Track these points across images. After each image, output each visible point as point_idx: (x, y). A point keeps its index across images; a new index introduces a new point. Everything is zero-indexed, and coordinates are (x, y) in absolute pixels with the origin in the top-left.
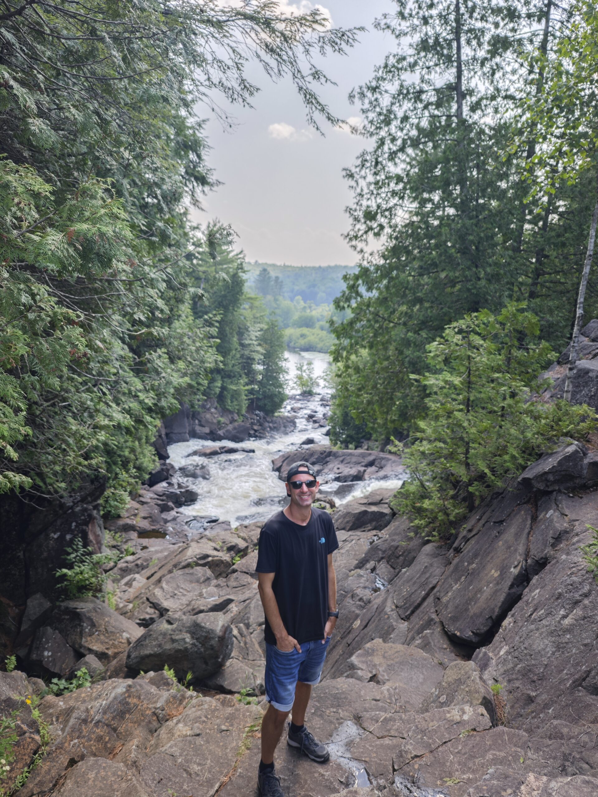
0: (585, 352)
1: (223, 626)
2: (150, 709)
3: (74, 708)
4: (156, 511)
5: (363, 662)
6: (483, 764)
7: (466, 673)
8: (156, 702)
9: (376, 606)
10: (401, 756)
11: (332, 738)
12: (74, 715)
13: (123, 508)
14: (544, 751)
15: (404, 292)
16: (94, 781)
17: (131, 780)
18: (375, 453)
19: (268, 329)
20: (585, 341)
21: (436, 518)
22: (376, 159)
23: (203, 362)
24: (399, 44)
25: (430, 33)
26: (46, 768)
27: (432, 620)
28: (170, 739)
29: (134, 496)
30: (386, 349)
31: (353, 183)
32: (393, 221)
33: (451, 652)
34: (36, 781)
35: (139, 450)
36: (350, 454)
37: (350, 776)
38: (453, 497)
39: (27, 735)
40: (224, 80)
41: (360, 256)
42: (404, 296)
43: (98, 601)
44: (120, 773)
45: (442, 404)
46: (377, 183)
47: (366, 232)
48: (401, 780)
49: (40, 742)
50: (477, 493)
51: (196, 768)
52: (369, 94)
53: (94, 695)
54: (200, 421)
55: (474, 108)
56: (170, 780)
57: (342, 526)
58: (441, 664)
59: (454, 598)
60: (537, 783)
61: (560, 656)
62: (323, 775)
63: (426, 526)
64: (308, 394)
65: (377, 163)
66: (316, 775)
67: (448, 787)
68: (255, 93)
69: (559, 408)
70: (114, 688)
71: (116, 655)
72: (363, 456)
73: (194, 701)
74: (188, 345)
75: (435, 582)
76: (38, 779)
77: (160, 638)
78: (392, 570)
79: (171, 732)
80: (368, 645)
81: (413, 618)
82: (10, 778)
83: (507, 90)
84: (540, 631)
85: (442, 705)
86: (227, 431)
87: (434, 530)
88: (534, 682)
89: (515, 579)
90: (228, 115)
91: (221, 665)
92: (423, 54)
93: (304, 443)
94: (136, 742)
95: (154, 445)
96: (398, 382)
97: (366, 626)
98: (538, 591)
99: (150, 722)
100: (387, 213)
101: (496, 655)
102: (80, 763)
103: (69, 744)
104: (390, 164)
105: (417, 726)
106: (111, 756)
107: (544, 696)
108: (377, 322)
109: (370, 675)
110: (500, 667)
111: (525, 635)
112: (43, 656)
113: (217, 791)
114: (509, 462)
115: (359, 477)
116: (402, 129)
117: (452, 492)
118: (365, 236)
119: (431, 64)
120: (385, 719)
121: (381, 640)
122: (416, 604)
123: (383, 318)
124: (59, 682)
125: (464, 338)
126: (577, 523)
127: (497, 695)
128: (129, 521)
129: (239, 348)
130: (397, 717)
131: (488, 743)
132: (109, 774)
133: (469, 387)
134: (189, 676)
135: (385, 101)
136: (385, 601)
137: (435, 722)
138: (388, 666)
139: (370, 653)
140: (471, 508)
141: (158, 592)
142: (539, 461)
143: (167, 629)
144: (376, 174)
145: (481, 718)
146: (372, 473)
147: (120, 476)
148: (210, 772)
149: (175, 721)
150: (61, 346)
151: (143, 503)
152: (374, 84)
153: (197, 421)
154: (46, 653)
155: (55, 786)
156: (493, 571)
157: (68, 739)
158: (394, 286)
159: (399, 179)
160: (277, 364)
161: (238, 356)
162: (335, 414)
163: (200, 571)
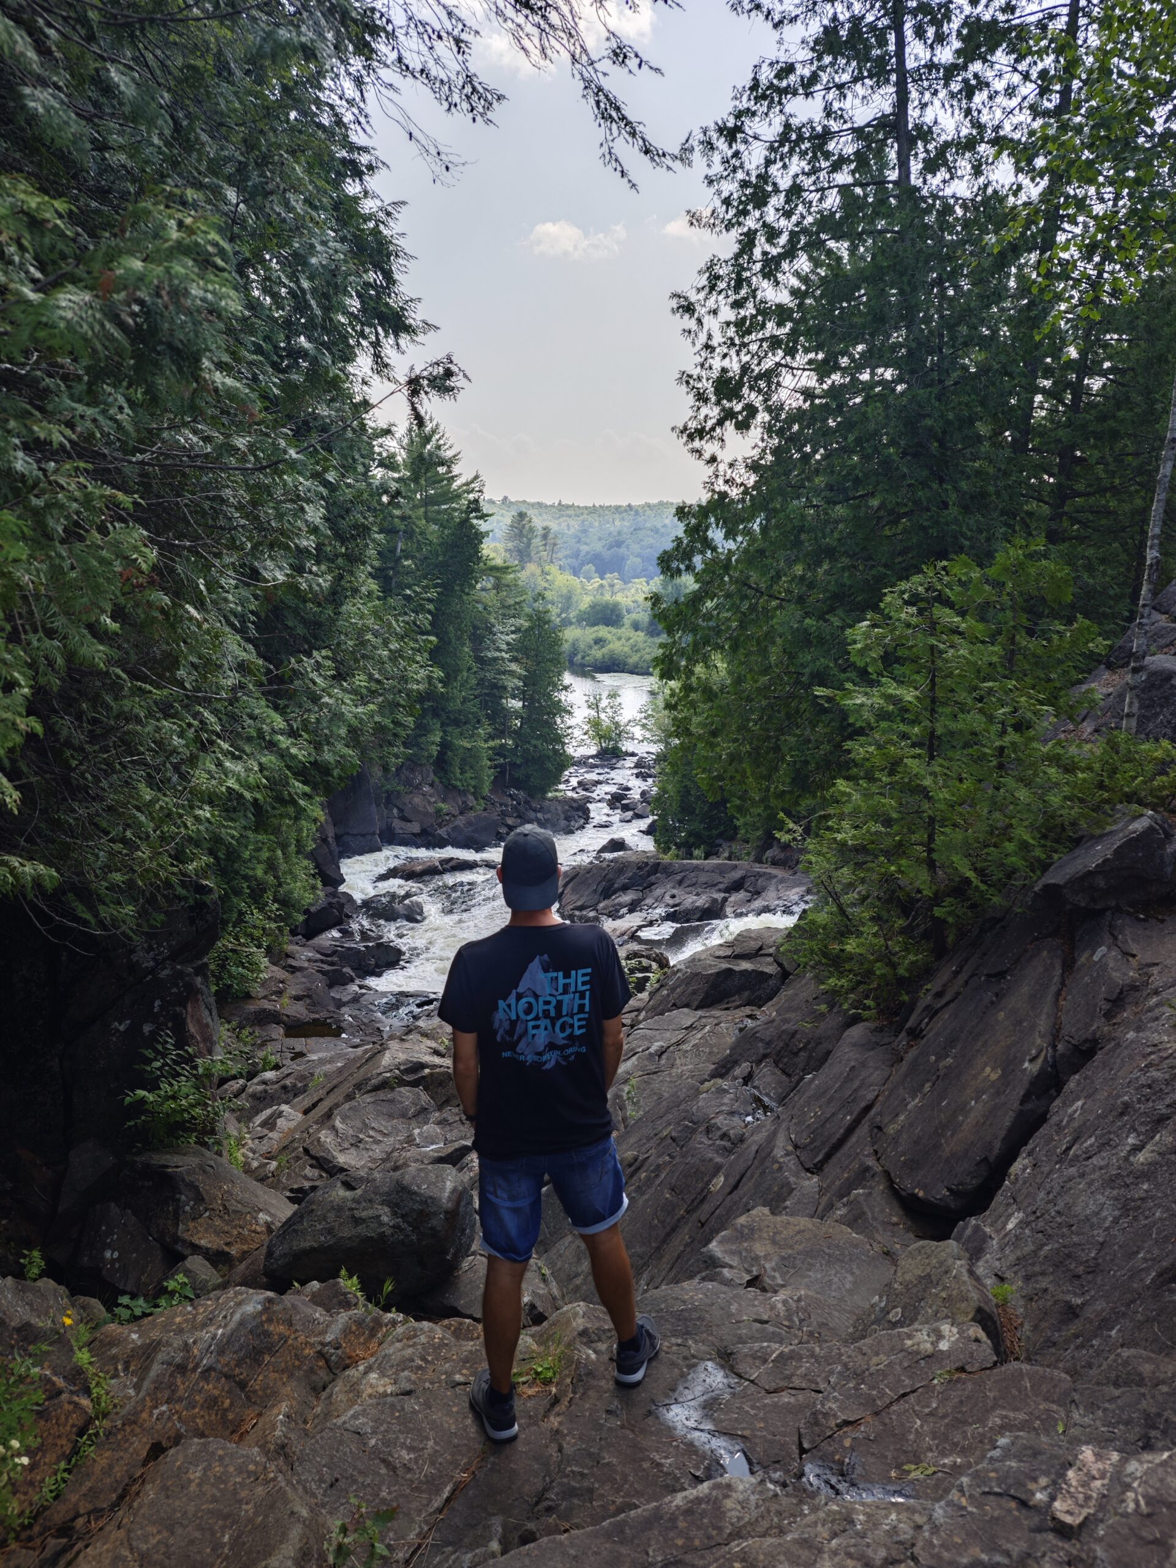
0: (1162, 642)
1: (454, 1190)
2: (312, 1345)
3: (159, 1342)
4: (320, 984)
5: (732, 1253)
6: (983, 1435)
7: (941, 1263)
8: (324, 1332)
9: (754, 1148)
10: (817, 1423)
11: (676, 1395)
12: (160, 1357)
13: (255, 980)
14: (1105, 1410)
15: (797, 537)
16: (199, 1485)
17: (274, 1479)
18: (745, 866)
19: (531, 628)
20: (1162, 620)
21: (870, 972)
22: (739, 274)
23: (404, 679)
24: (780, 42)
25: (841, 18)
26: (103, 1462)
27: (868, 1169)
28: (352, 1403)
29: (277, 956)
30: (764, 652)
31: (692, 324)
32: (775, 398)
33: (907, 1230)
34: (84, 1489)
35: (283, 867)
36: (697, 868)
37: (714, 1467)
38: (903, 931)
39: (64, 1396)
40: (431, 64)
41: (709, 470)
42: (797, 543)
43: (208, 1153)
44: (252, 1467)
45: (880, 747)
46: (739, 324)
47: (720, 423)
48: (818, 1471)
49: (91, 1411)
50: (950, 920)
51: (406, 1456)
52: (721, 144)
53: (200, 1318)
54: (401, 810)
55: (931, 166)
56: (355, 1481)
57: (684, 1000)
58: (887, 1253)
59: (911, 1125)
60: (1100, 1465)
61: (1130, 1225)
62: (659, 1465)
63: (852, 990)
64: (610, 755)
65: (739, 282)
66: (646, 1465)
67: (912, 1482)
68: (495, 104)
69: (1113, 746)
70: (239, 1304)
71: (244, 1255)
72: (721, 870)
73: (400, 1330)
74: (375, 648)
75: (870, 1096)
76: (89, 1484)
77: (331, 1216)
78: (784, 1077)
79: (354, 1390)
80: (742, 1220)
81: (830, 1168)
82: (31, 1483)
83: (998, 128)
84: (1088, 1178)
85: (894, 1325)
86: (455, 828)
87: (867, 997)
88: (1079, 1277)
89: (1032, 1083)
90: (442, 149)
91: (453, 1267)
92: (827, 59)
93: (604, 849)
94: (284, 1407)
95: (311, 856)
96: (788, 716)
97: (736, 1187)
98: (1080, 1103)
99: (312, 1371)
100: (762, 384)
101: (998, 1231)
102: (172, 1451)
103: (151, 1415)
104: (765, 284)
105: (845, 1365)
106: (236, 1437)
107: (1100, 1305)
108: (745, 597)
109: (748, 1278)
110: (1007, 1251)
111: (1057, 1188)
112: (103, 1258)
113: (448, 1500)
114: (1016, 854)
115: (714, 912)
116: (788, 214)
117: (901, 923)
118: (718, 430)
119: (846, 77)
120: (781, 1354)
121: (766, 1210)
122: (834, 1140)
123: (757, 590)
124: (132, 1304)
125: (921, 612)
126: (1155, 970)
127: (1003, 1305)
128: (267, 1005)
129: (475, 667)
130: (804, 1352)
131: (991, 1395)
132: (231, 1469)
133: (933, 711)
134: (388, 1287)
135: (754, 157)
136: (773, 1135)
137: (882, 1357)
138: (783, 1258)
139: (747, 1235)
140: (940, 952)
141: (326, 1137)
142: (1077, 852)
143: (344, 1199)
144: (738, 305)
145: (974, 1346)
146: (741, 904)
147: (248, 917)
148: (433, 1463)
149: (361, 1368)
150: (102, 561)
151: (293, 970)
152: (731, 124)
153: (395, 811)
154: (108, 1254)
155: (121, 1497)
156: (988, 1069)
157: (149, 1403)
158: (777, 527)
159: (782, 314)
160: (549, 696)
161: (474, 682)
162: (663, 790)
163: (406, 1094)
